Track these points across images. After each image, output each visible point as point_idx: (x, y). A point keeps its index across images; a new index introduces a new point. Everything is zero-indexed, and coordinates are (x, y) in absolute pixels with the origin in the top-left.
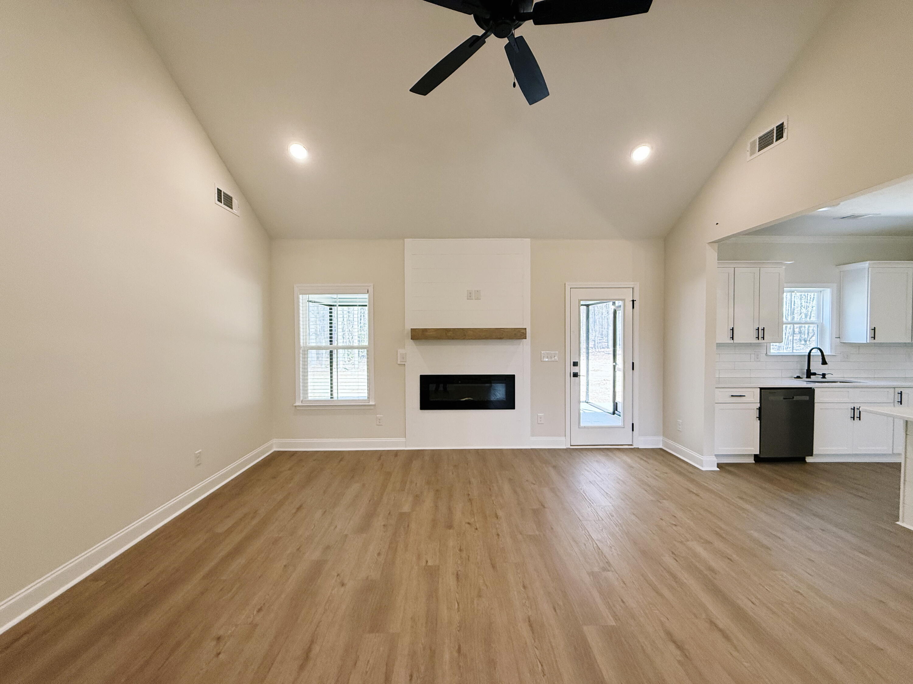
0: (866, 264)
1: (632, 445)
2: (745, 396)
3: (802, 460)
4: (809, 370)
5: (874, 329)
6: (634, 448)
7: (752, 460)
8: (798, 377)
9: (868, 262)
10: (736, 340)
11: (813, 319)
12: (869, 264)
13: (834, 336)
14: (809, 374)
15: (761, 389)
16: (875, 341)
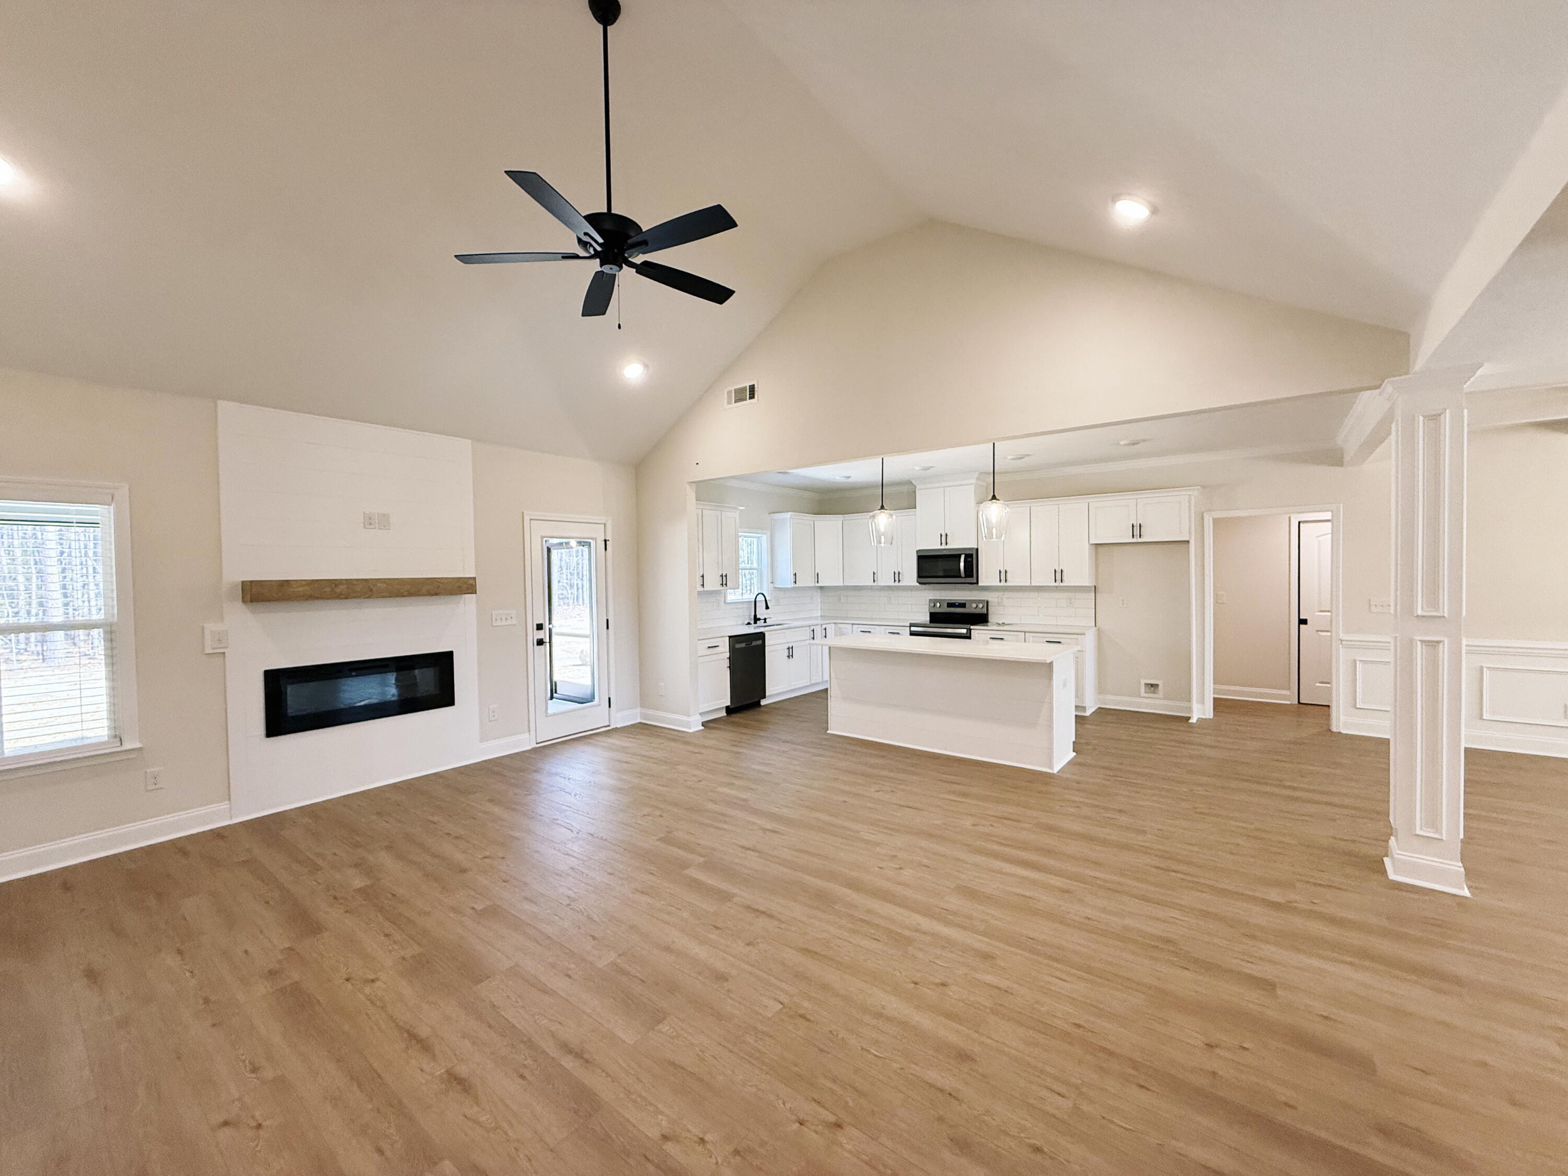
0: (788, 515)
1: (609, 726)
2: (718, 646)
3: (758, 704)
4: (755, 616)
5: (795, 575)
6: (613, 729)
7: (724, 714)
8: (749, 624)
9: (790, 513)
10: (706, 588)
11: (755, 565)
12: (791, 515)
13: (769, 582)
14: (756, 620)
15: (730, 637)
16: (797, 585)
